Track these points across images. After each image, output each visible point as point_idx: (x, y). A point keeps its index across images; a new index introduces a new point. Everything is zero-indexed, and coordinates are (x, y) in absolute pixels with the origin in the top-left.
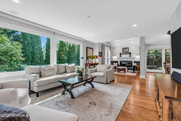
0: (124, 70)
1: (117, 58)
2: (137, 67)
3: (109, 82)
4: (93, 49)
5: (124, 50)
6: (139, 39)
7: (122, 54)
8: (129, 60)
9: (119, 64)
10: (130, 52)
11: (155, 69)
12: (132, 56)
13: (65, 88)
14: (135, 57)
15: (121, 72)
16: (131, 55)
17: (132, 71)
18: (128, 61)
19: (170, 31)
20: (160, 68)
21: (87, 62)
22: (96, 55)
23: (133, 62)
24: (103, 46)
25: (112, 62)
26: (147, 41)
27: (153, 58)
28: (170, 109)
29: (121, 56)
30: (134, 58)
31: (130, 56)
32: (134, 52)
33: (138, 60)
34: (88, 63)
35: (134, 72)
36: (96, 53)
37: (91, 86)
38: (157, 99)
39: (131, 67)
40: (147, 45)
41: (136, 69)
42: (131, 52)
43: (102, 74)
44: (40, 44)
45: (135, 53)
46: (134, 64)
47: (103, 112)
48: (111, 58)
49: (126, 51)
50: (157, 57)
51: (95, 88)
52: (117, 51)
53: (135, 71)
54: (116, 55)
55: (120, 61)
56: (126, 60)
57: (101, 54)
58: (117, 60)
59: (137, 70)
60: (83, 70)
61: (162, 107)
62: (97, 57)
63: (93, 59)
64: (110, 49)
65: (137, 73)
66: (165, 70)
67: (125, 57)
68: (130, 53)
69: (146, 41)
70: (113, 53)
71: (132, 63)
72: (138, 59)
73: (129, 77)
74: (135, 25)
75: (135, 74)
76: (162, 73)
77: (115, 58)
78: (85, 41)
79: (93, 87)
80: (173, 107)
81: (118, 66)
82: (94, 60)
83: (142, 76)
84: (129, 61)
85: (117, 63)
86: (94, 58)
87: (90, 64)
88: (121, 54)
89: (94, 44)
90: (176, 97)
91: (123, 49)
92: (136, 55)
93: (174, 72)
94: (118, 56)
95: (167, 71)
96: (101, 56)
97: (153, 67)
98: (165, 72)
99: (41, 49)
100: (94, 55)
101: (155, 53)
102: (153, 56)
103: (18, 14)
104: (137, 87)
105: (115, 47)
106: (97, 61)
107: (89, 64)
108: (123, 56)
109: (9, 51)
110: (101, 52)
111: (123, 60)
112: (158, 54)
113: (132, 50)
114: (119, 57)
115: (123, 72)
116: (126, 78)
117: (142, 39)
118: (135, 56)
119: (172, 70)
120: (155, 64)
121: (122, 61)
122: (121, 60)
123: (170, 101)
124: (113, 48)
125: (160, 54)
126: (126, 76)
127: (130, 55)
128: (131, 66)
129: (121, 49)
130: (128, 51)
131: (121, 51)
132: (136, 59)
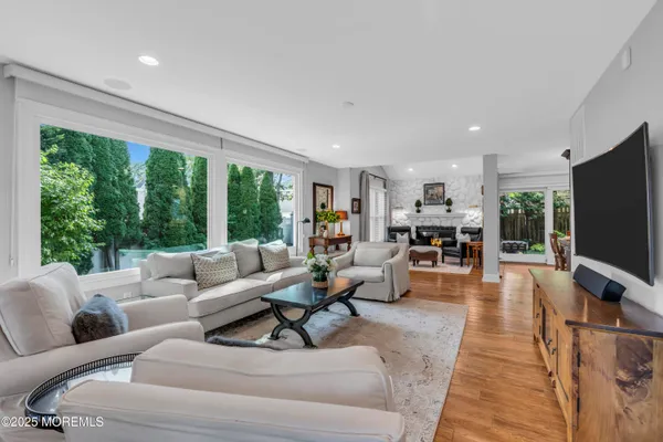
0: (432, 256)
1: (405, 217)
2: (471, 247)
3: (397, 296)
4: (332, 188)
5: (430, 191)
6: (480, 161)
7: (423, 202)
8: (446, 224)
9: (414, 236)
10: (447, 196)
11: (524, 250)
12: (457, 209)
13: (282, 319)
14: (465, 214)
15: (421, 263)
16: (451, 207)
17: (458, 260)
18: (442, 228)
19: (569, 151)
20: (538, 247)
21: (317, 234)
22: (344, 209)
23: (458, 230)
24: (363, 178)
25: (392, 233)
26: (503, 166)
27: (516, 213)
28: (576, 345)
29: (418, 211)
30: (463, 216)
31: (449, 211)
32: (461, 197)
33: (476, 225)
34: (321, 237)
35: (462, 264)
36: (342, 202)
37: (348, 312)
38: (540, 337)
39: (453, 248)
40: (502, 178)
41: (470, 253)
42: (453, 199)
43: (376, 272)
44: (126, 163)
45: (464, 201)
46: (461, 238)
47: (411, 377)
48: (388, 217)
49: (435, 194)
50: (528, 213)
51: (362, 315)
52: (406, 194)
53: (465, 260)
54: (404, 205)
55: (417, 227)
56: (437, 223)
57: (359, 205)
58: (407, 223)
59: (471, 256)
60: (328, 262)
61: (556, 350)
62: (345, 216)
63: (334, 221)
64: (385, 187)
65: (471, 267)
66: (556, 257)
67: (434, 215)
68: (449, 199)
69: (499, 165)
70: (394, 200)
71: (454, 233)
72: (472, 221)
73: (447, 278)
74: (474, 128)
75: (466, 270)
76: (545, 265)
77: (401, 217)
78: (310, 165)
79: (354, 313)
80: (581, 341)
81: (412, 242)
82: (337, 225)
83: (489, 277)
84: (447, 228)
85: (406, 235)
86: (338, 218)
87: (325, 239)
88: (418, 204)
89: (335, 171)
90: (585, 320)
91: (428, 187)
92: (466, 208)
93: (581, 267)
94: (410, 209)
95: (559, 259)
96: (359, 212)
97: (518, 246)
98: (554, 263)
99: (129, 183)
100: (335, 209)
101: (524, 201)
102: (516, 208)
103: (128, 87)
104: (473, 307)
105: (402, 181)
106: (347, 227)
107: (323, 242)
108: (427, 210)
109: (55, 198)
110: (358, 197)
111: (427, 224)
112: (531, 204)
113: (456, 193)
114: (415, 213)
115: (430, 263)
116: (439, 283)
117: (490, 160)
118: (466, 212)
119: (576, 261)
120: (522, 234)
121: (425, 228)
122: (420, 224)
123: (574, 330)
124: (395, 183)
125: (538, 201)
126: (439, 277)
127: (447, 208)
128: (454, 243)
129: (421, 186)
130: (441, 194)
131: (420, 195)
132: (468, 219)
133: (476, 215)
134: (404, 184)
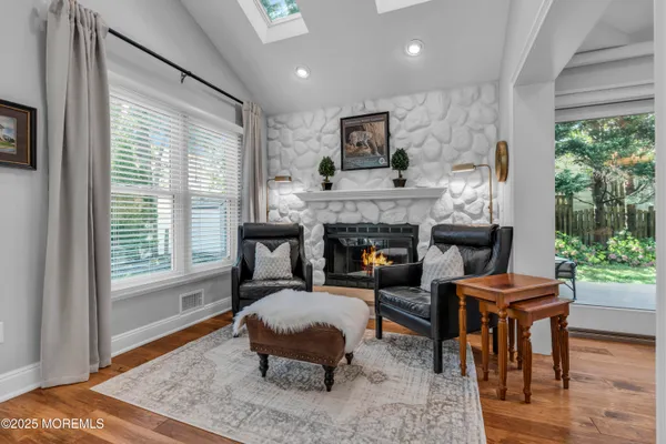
1: (301, 203)
5: (355, 136)
7: (337, 163)
8: (394, 217)
10: (396, 144)
12: (419, 178)
14: (442, 190)
16: (408, 174)
23: (425, 235)
25: (248, 240)
29: (328, 186)
30: (434, 196)
31: (400, 183)
32: (431, 147)
42: (411, 152)
45: (437, 157)
49: (367, 140)
52: (301, 146)
54: (296, 173)
55: (326, 227)
56: (371, 215)
58: (297, 217)
64: (240, 121)
67: (364, 195)
68: (401, 153)
71: (415, 241)
72: (460, 208)
77: (289, 202)
88: (327, 168)
91: (349, 127)
92: (444, 175)
94: (309, 182)
108: (348, 183)
111: (348, 217)
113: (417, 136)
114: (319, 190)
118: (443, 183)
121: (343, 226)
122: (332, 220)
127: (395, 174)
129: (334, 125)
130: (380, 141)
131: (331, 148)
132: (447, 203)
133: (469, 192)
134: (296, 120)
